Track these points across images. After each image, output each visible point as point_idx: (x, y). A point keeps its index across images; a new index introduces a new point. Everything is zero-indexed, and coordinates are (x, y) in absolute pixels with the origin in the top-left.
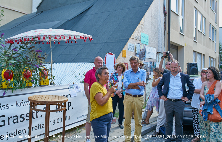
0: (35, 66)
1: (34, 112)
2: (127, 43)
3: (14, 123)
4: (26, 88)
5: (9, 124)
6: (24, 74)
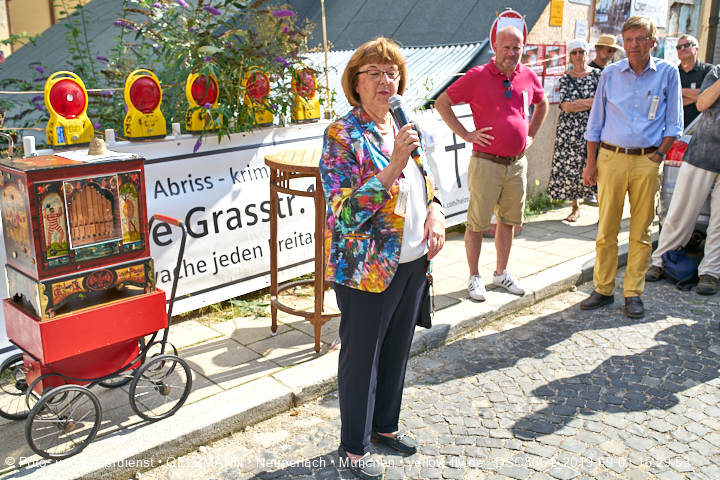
0: (278, 60)
1: (282, 199)
3: (230, 228)
5: (217, 231)
6: (249, 88)
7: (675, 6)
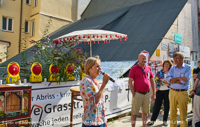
0: (76, 61)
1: (75, 103)
2: (161, 43)
3: (58, 111)
4: (68, 81)
5: (54, 111)
6: (67, 69)
7: (192, 52)
